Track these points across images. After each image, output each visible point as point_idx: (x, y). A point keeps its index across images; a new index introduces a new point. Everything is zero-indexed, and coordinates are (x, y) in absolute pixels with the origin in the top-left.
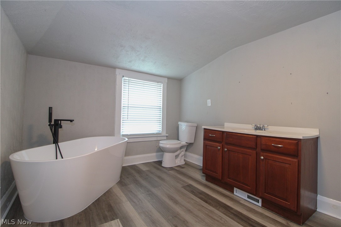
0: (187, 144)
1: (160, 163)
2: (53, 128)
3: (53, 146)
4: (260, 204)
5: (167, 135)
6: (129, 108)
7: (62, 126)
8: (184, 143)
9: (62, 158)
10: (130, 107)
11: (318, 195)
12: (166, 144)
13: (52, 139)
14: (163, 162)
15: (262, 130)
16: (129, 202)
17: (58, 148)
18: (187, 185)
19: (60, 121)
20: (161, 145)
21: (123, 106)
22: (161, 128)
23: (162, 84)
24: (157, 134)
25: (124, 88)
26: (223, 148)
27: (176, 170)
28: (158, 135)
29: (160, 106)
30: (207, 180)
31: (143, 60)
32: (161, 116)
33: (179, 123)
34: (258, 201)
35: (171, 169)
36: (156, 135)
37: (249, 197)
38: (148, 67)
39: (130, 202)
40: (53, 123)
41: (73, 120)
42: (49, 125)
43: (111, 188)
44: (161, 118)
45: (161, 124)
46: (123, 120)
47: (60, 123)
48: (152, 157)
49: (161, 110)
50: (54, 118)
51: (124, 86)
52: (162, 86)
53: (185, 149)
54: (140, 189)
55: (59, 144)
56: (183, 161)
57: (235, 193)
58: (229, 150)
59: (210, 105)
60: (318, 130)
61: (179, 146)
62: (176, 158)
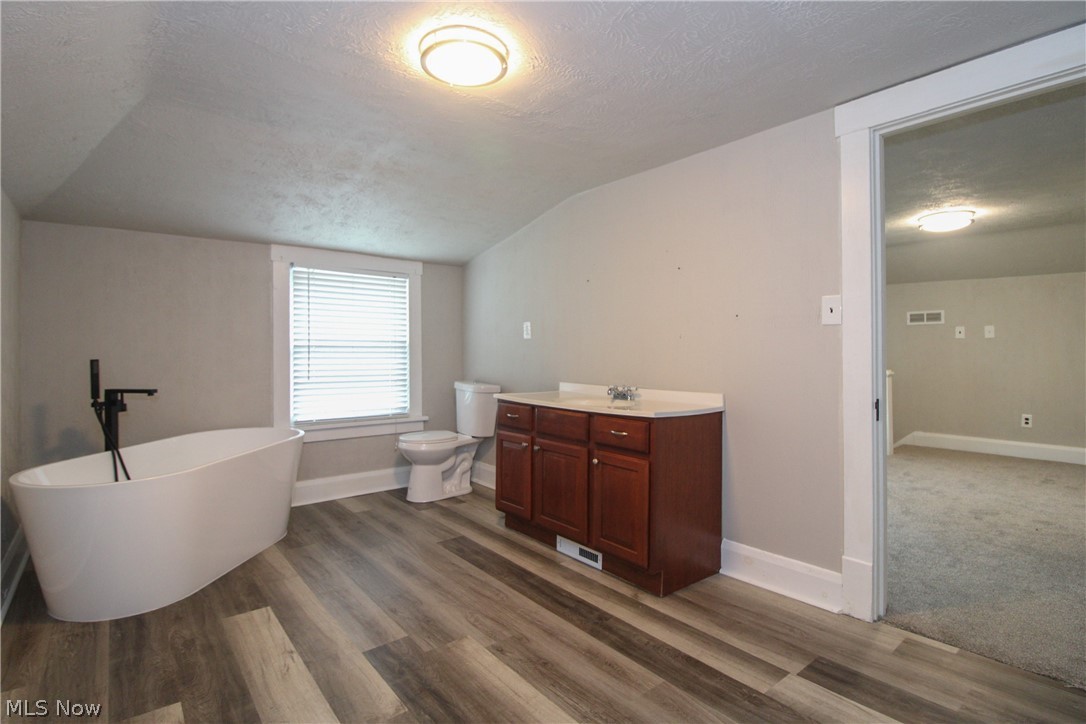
0: (475, 440)
1: (402, 493)
2: (104, 412)
3: (106, 456)
4: (599, 565)
5: (426, 418)
6: (311, 349)
7: (125, 405)
8: (466, 437)
9: (129, 478)
10: (316, 347)
11: (724, 540)
12: (418, 442)
13: (101, 439)
14: (409, 491)
15: (627, 399)
16: (299, 578)
17: (117, 459)
18: (453, 537)
19: (119, 395)
20: (403, 446)
21: (295, 346)
22: (408, 399)
23: (408, 280)
24: (395, 416)
25: (295, 296)
26: (533, 443)
27: (442, 508)
28: (399, 420)
29: (403, 339)
30: (508, 525)
31: (342, 224)
32: (407, 366)
33: (458, 385)
34: (595, 559)
35: (431, 505)
36: (393, 421)
37: (582, 552)
38: (358, 237)
39: (302, 577)
40: (102, 399)
41: (156, 391)
42: (93, 405)
43: (260, 554)
44: (407, 372)
45: (407, 388)
46: (295, 383)
47: (119, 398)
48: (383, 480)
49: (407, 350)
50: (104, 386)
51: (295, 290)
52: (407, 284)
53: (473, 454)
54: (334, 552)
55: (121, 450)
56: (469, 485)
57: (558, 548)
58: (544, 450)
59: (529, 337)
60: (721, 396)
61: (451, 445)
62: (443, 480)
